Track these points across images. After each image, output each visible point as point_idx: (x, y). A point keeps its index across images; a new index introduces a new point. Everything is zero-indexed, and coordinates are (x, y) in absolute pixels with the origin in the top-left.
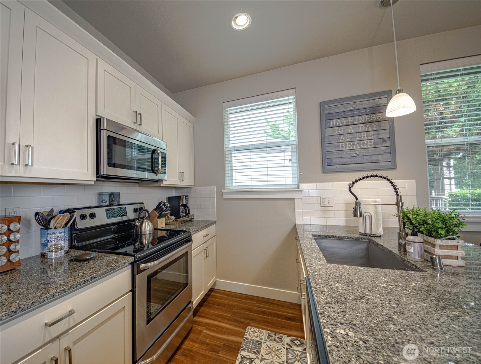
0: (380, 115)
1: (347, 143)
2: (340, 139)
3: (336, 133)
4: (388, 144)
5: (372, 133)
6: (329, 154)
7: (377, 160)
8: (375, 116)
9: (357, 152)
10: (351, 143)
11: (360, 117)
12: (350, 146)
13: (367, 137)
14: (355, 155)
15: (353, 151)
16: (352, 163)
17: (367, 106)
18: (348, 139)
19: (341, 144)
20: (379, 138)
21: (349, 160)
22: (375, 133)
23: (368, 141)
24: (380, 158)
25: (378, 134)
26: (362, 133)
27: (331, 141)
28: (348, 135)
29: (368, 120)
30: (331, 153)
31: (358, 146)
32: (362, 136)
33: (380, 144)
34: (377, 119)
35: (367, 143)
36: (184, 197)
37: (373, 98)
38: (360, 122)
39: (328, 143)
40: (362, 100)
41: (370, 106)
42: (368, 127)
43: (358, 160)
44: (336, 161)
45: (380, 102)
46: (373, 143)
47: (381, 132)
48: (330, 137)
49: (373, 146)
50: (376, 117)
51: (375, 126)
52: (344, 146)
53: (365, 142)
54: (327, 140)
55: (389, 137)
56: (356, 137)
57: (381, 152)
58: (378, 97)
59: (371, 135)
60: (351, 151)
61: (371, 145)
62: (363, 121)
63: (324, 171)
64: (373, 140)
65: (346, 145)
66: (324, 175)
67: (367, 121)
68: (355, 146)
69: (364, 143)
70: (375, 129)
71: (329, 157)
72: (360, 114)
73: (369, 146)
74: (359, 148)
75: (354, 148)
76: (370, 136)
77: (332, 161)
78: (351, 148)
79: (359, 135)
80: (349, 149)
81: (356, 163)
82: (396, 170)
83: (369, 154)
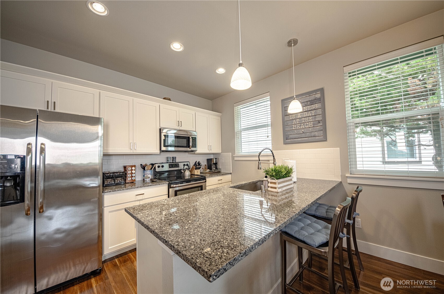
0: (316, 105)
1: (297, 125)
2: (293, 123)
3: (291, 119)
4: (321, 124)
5: (311, 117)
6: (287, 132)
7: (314, 135)
8: (313, 106)
9: (303, 130)
10: (299, 125)
11: (304, 108)
12: (298, 126)
13: (308, 120)
14: (301, 132)
15: (300, 130)
16: (300, 137)
17: (308, 100)
18: (298, 122)
19: (293, 125)
20: (316, 120)
21: (298, 135)
22: (314, 117)
23: (309, 123)
24: (316, 134)
25: (315, 118)
26: (306, 118)
27: (288, 124)
28: (298, 120)
29: (309, 109)
30: (288, 132)
31: (303, 126)
32: (306, 119)
33: (316, 125)
34: (315, 108)
35: (309, 124)
36: (214, 159)
37: (312, 94)
38: (305, 110)
39: (287, 125)
40: (305, 96)
41: (310, 100)
42: (309, 114)
43: (303, 135)
44: (291, 136)
45: (316, 97)
46: (312, 124)
47: (317, 116)
48: (287, 122)
49: (312, 126)
50: (314, 106)
51: (313, 113)
52: (295, 127)
53: (308, 123)
54: (286, 123)
55: (321, 119)
56: (302, 121)
57: (317, 130)
58: (315, 93)
59: (311, 119)
60: (299, 130)
61: (311, 125)
62: (306, 110)
63: (285, 143)
64: (312, 122)
65: (296, 126)
66: (285, 145)
67: (308, 110)
68: (302, 126)
69: (307, 124)
70: (313, 114)
71: (287, 134)
72: (304, 106)
73: (310, 126)
74: (304, 127)
75: (301, 128)
76: (310, 120)
77: (289, 136)
78: (300, 128)
79: (304, 119)
80: (298, 128)
81: (302, 137)
82: (327, 141)
83: (310, 132)
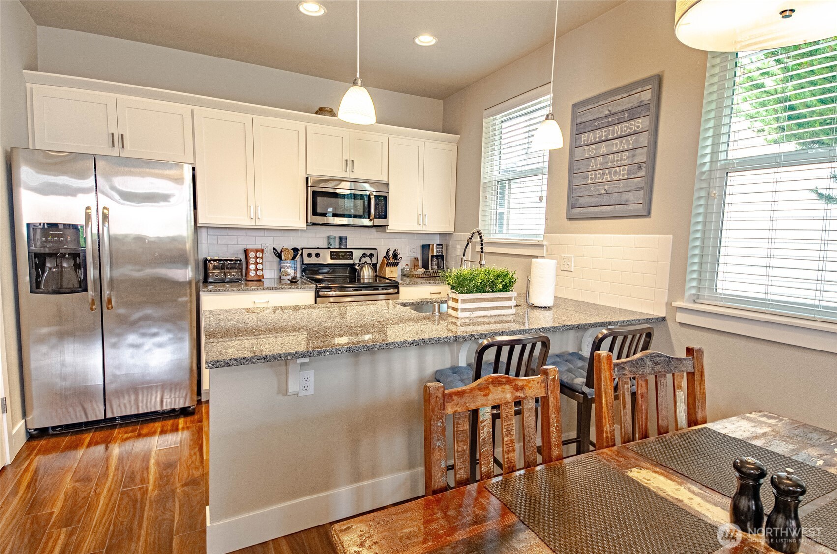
0: (640, 121)
1: (597, 172)
2: (590, 166)
3: (587, 156)
4: (642, 173)
5: (626, 153)
6: (575, 189)
7: (626, 201)
8: (633, 123)
9: (606, 187)
10: (601, 171)
11: (616, 127)
12: (599, 176)
13: (620, 161)
14: (603, 192)
15: (602, 185)
16: (598, 204)
17: (627, 106)
18: (599, 166)
19: (590, 173)
20: (634, 162)
21: (595, 199)
22: (631, 153)
23: (621, 168)
24: (631, 197)
25: (634, 156)
26: (615, 155)
27: (579, 169)
28: (599, 158)
29: (625, 131)
30: (577, 188)
31: (608, 176)
32: (616, 159)
33: (634, 173)
34: (636, 129)
35: (620, 171)
36: (435, 246)
37: (635, 91)
38: (616, 135)
39: (576, 171)
40: (622, 96)
41: (630, 106)
42: (624, 144)
43: (606, 200)
44: (582, 201)
45: (643, 98)
46: (626, 172)
47: (638, 151)
48: (579, 163)
49: (626, 177)
50: (635, 125)
51: (631, 142)
52: (593, 176)
53: (617, 169)
54: (575, 168)
55: (645, 160)
56: (607, 163)
57: (633, 188)
58: (640, 89)
59: (625, 158)
60: (599, 186)
61: (623, 175)
62: (619, 133)
63: (570, 218)
64: (626, 167)
65: (595, 175)
66: (569, 222)
67: (623, 133)
68: (605, 177)
69: (616, 171)
70: (631, 147)
71: (575, 195)
72: (617, 122)
73: (621, 177)
74: (609, 179)
75: (604, 180)
76: (624, 160)
77: (577, 200)
78: (601, 181)
79: (612, 157)
80: (598, 181)
81: (603, 204)
82: (650, 217)
83: (620, 191)
